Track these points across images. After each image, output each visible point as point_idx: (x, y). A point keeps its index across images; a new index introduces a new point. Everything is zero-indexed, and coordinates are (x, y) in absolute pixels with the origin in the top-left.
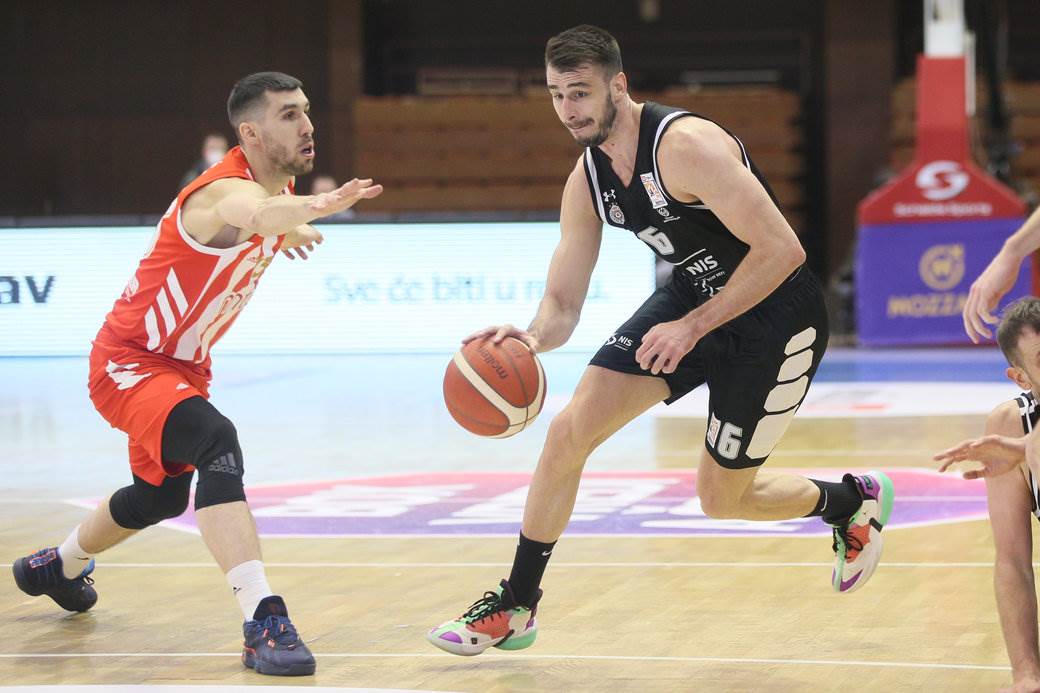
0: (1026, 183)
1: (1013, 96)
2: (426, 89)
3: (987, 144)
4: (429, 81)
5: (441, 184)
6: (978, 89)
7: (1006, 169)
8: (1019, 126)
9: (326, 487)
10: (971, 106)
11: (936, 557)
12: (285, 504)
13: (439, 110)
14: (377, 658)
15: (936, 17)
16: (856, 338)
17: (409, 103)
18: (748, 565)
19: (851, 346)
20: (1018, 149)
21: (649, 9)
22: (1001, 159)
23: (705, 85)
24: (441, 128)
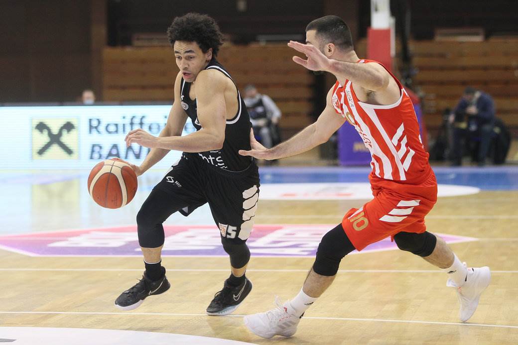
0: (419, 88)
1: (413, 47)
2: (136, 43)
3: (401, 70)
4: (138, 39)
5: (143, 88)
6: (397, 44)
7: (410, 82)
8: (416, 61)
9: (87, 232)
10: (393, 52)
11: (374, 267)
12: (67, 240)
13: (143, 53)
14: (110, 315)
15: (376, 10)
16: (338, 161)
17: (128, 50)
18: (286, 271)
19: (336, 165)
20: (416, 72)
21: (242, 6)
22: (408, 77)
23: (268, 41)
24: (143, 62)
